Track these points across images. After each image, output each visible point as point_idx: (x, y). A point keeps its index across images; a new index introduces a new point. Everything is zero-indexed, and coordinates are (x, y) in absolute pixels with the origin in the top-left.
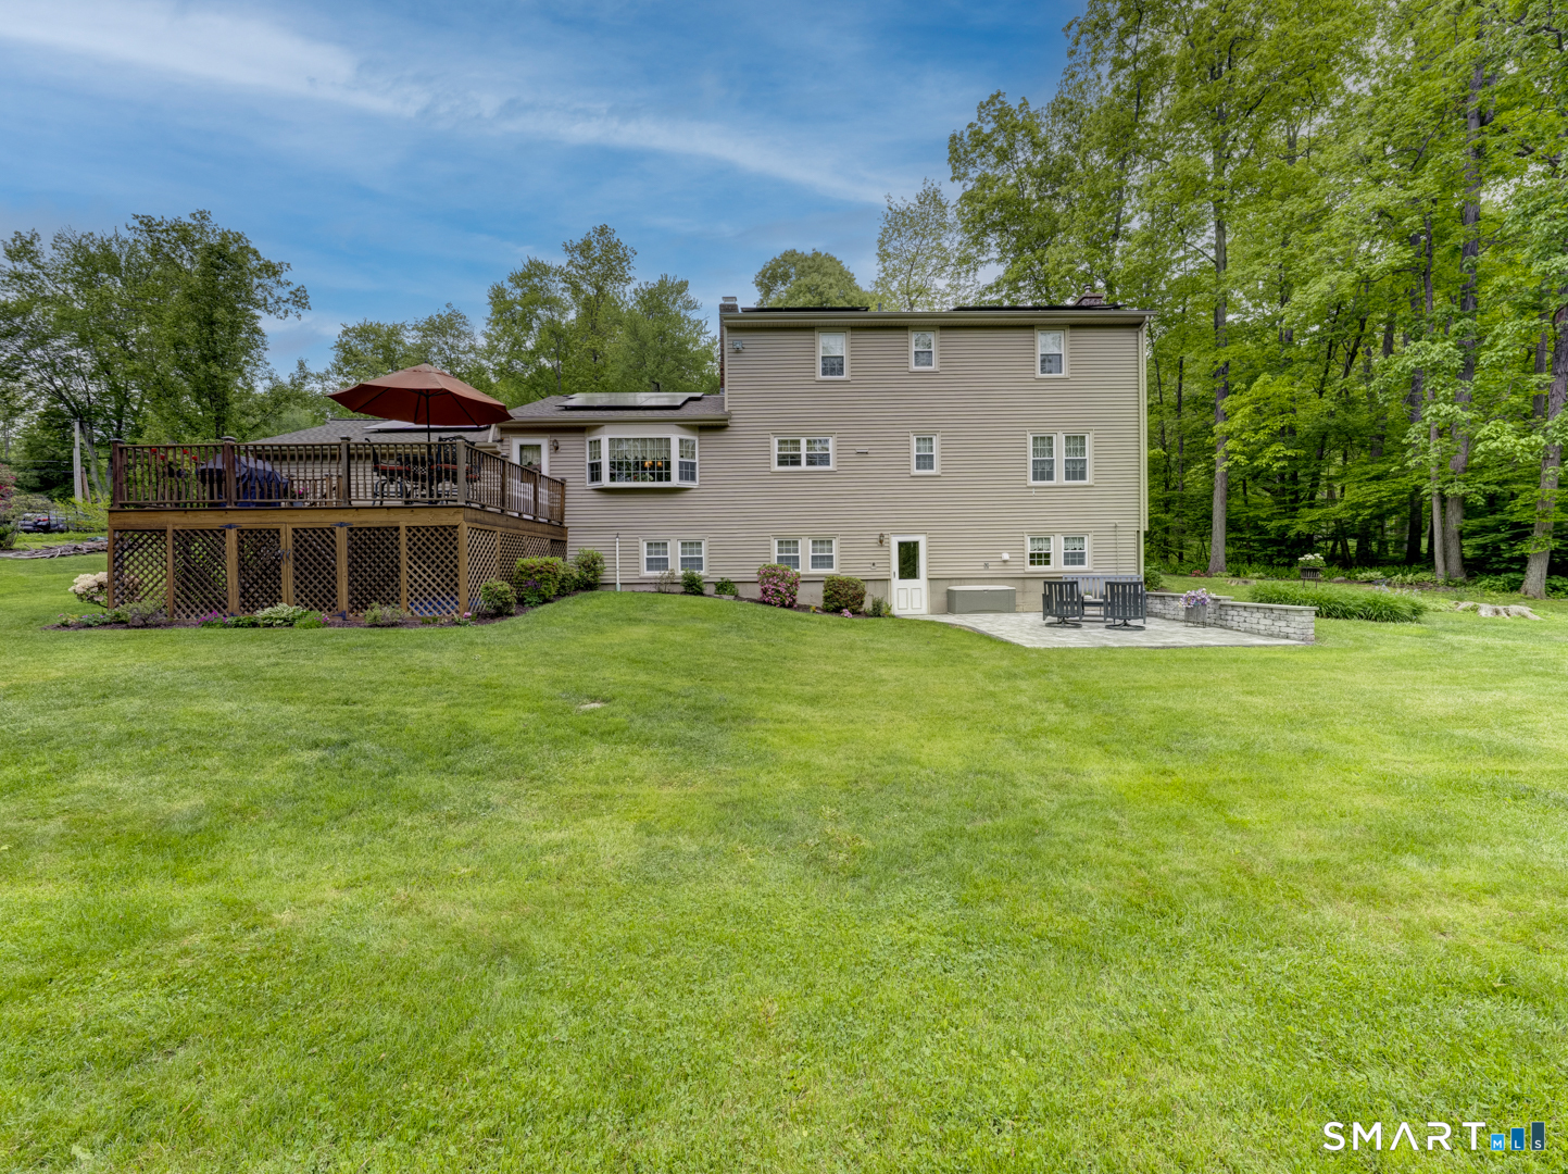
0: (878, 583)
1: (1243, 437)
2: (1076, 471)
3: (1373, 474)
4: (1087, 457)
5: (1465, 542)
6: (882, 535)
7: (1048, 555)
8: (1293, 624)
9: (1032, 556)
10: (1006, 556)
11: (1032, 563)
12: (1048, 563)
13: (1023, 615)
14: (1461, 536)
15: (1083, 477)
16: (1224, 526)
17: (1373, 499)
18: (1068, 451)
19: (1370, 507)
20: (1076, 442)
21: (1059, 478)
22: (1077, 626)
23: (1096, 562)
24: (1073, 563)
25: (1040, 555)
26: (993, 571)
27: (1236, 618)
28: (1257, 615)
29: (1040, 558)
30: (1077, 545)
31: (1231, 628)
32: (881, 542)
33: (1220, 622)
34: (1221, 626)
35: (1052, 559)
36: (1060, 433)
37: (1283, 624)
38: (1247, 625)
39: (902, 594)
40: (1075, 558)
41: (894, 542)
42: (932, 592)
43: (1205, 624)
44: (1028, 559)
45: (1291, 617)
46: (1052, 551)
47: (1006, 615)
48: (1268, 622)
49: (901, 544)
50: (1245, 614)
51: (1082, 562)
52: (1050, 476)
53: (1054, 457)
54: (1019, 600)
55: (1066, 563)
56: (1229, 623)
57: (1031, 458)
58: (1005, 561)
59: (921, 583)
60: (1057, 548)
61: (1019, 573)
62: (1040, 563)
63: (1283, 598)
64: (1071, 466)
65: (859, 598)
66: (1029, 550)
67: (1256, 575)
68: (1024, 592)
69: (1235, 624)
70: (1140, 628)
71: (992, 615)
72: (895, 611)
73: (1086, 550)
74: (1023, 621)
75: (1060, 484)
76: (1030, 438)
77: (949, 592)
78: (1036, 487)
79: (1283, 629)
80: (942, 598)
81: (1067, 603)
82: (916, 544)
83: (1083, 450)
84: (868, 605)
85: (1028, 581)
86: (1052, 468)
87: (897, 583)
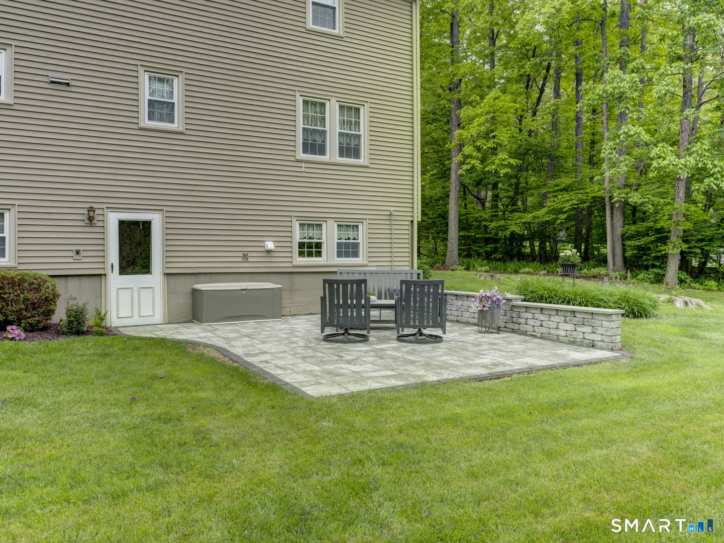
0: (85, 281)
1: (478, 144)
2: (350, 149)
3: (563, 186)
4: (361, 133)
5: (628, 243)
6: (91, 209)
7: (319, 245)
8: (600, 331)
9: (301, 245)
10: (270, 245)
11: (301, 254)
12: (319, 254)
13: (293, 321)
14: (624, 238)
15: (357, 154)
16: (457, 225)
17: (567, 206)
18: (342, 123)
19: (565, 212)
20: (350, 111)
21: (332, 154)
22: (364, 339)
23: (371, 255)
24: (347, 255)
25: (310, 246)
26: (255, 263)
27: (531, 322)
28: (556, 319)
29: (311, 248)
30: (351, 234)
31: (525, 333)
32: (91, 219)
33: (511, 326)
34: (513, 331)
35: (324, 250)
36: (333, 100)
37: (588, 329)
38: (544, 330)
39: (125, 296)
40: (348, 249)
41: (113, 220)
42: (170, 293)
43: (499, 330)
44: (296, 250)
45: (597, 322)
46: (324, 240)
47: (270, 323)
48: (569, 327)
49: (122, 223)
50: (542, 317)
51: (356, 254)
52: (322, 151)
53: (327, 128)
54: (286, 302)
55: (339, 255)
56: (523, 328)
57: (300, 125)
58: (269, 251)
59: (155, 279)
60: (330, 236)
61: (285, 266)
62: (310, 255)
63: (587, 300)
64: (345, 141)
65: (47, 304)
66: (297, 237)
67: (484, 268)
68: (292, 290)
69: (529, 328)
70: (437, 339)
71: (251, 323)
72: (114, 320)
73: (360, 241)
74: (292, 332)
75: (333, 161)
76: (300, 101)
77: (195, 291)
78: (306, 162)
79: (588, 336)
80: (184, 301)
81: (352, 306)
82: (147, 225)
83: (357, 124)
84: (60, 316)
85: (295, 276)
86: (324, 141)
87: (116, 281)
